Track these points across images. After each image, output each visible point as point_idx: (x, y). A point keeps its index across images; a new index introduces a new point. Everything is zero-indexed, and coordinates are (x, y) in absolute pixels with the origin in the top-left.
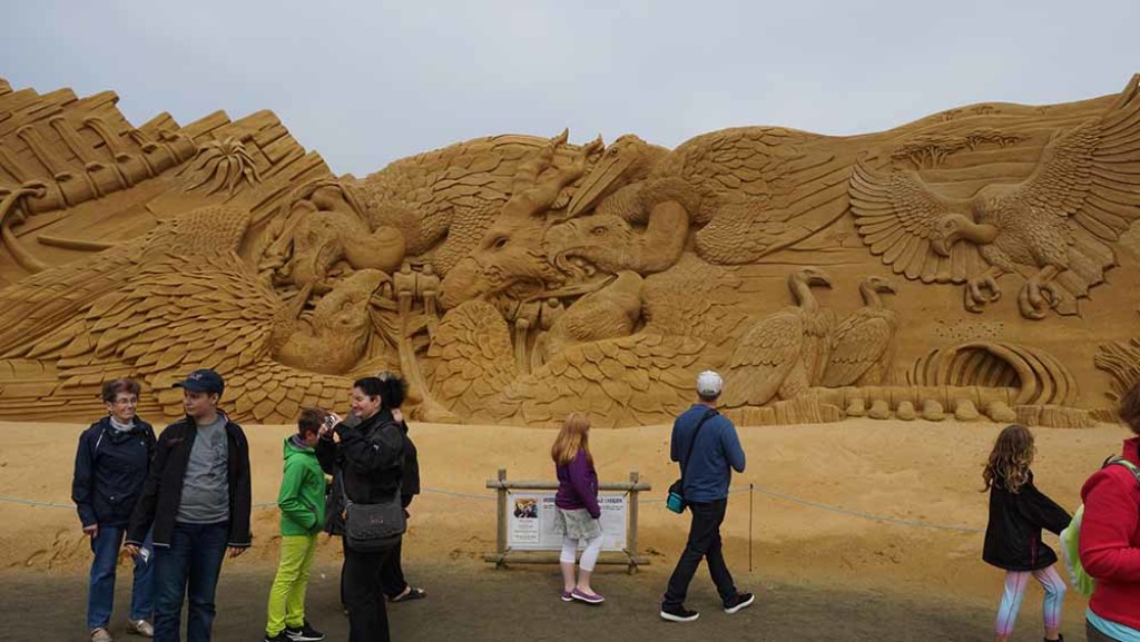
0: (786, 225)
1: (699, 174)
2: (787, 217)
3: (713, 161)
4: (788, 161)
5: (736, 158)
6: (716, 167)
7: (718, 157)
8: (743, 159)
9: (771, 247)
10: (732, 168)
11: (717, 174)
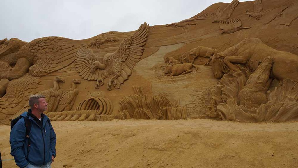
0: (57, 65)
1: (34, 50)
2: (58, 62)
3: (38, 46)
4: (60, 46)
5: (45, 45)
6: (39, 48)
7: (40, 45)
8: (47, 46)
9: (51, 71)
10: (43, 48)
11: (39, 50)
